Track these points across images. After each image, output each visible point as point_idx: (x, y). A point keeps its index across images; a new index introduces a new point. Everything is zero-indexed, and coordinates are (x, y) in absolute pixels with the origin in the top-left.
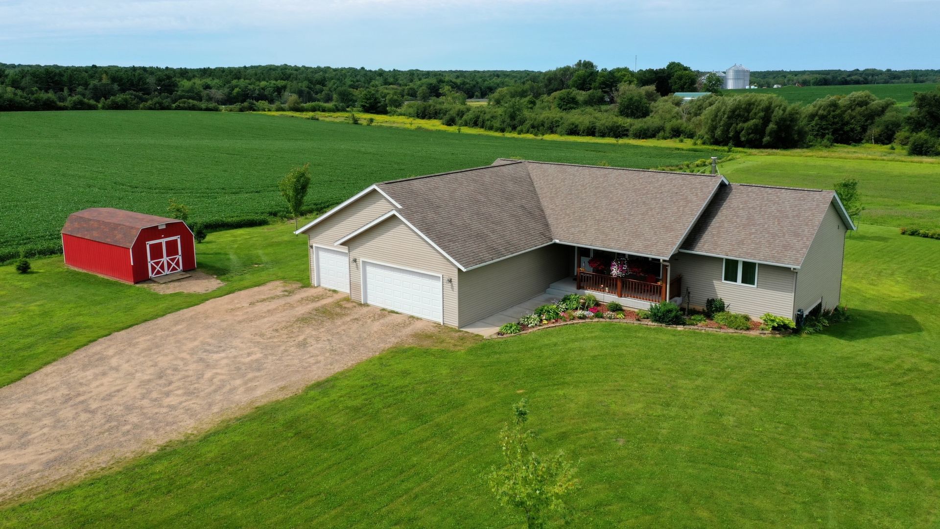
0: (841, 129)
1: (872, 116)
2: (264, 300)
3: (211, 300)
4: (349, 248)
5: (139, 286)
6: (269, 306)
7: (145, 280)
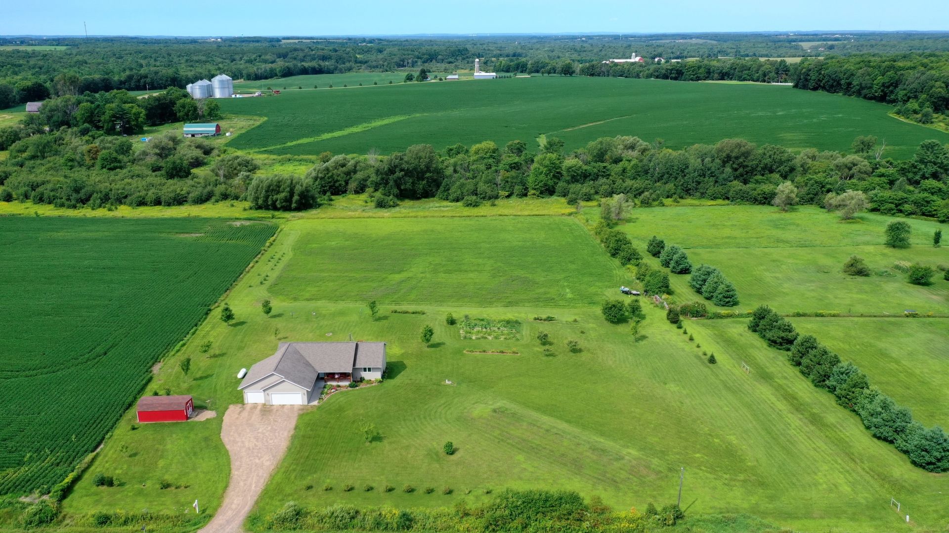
1: (351, 173)
2: (240, 413)
3: (224, 418)
4: (264, 391)
5: (189, 421)
6: (245, 414)
7: (187, 418)
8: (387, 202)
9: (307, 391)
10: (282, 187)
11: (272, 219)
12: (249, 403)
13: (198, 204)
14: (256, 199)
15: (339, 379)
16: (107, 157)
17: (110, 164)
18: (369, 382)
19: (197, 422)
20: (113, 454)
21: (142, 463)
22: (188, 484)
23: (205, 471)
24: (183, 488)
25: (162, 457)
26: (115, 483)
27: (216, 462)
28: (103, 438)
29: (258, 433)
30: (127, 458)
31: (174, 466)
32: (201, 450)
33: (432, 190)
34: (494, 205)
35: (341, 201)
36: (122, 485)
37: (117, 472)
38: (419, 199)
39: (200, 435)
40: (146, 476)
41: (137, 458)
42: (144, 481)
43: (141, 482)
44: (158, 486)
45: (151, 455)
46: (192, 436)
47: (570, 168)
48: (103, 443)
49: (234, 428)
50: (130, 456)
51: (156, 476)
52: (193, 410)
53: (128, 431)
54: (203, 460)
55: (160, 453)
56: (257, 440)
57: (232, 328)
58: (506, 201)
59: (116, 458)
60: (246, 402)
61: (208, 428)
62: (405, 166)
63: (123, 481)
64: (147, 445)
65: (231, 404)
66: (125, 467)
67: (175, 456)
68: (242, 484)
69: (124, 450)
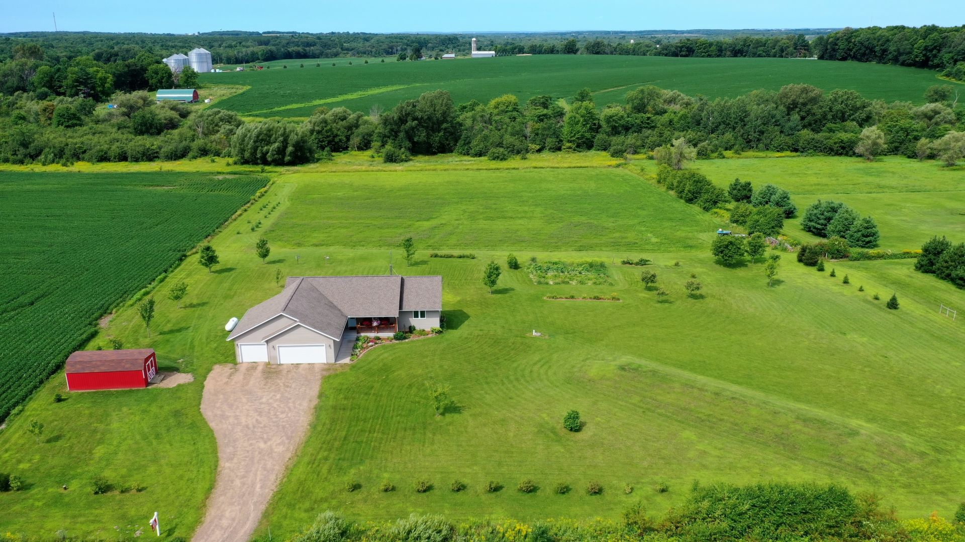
0: (333, 140)
1: (352, 127)
2: (231, 375)
3: (205, 383)
4: (267, 342)
5: (149, 387)
6: (239, 377)
7: (147, 384)
8: (398, 156)
9: (334, 341)
10: (274, 136)
11: (262, 172)
12: (244, 361)
13: (172, 160)
14: (242, 151)
15: (379, 329)
16: (64, 112)
17: (68, 121)
18: (423, 332)
19: (162, 390)
20: (19, 438)
21: (67, 451)
22: (144, 485)
23: (174, 462)
24: (134, 491)
25: (101, 442)
26: (14, 484)
27: (192, 448)
28: (7, 414)
29: (261, 403)
30: (42, 445)
31: (120, 456)
32: (168, 430)
33: (449, 144)
34: (525, 159)
35: (341, 158)
36: (26, 489)
37: (21, 466)
38: (434, 154)
39: (167, 408)
40: (72, 473)
41: (59, 443)
42: (68, 481)
43: (59, 483)
44: (90, 489)
45: (83, 439)
46: (154, 409)
47: (611, 117)
48: (6, 422)
49: (221, 396)
50: (49, 441)
51: (89, 471)
52: (157, 373)
53: (51, 404)
54: (171, 445)
55: (99, 436)
56: (260, 414)
57: (216, 274)
58: (537, 155)
59: (23, 445)
60: (239, 360)
61: (180, 398)
62: (419, 114)
63: (29, 481)
64: (79, 423)
65: (215, 363)
66: (37, 457)
67: (125, 439)
68: (238, 482)
69: (37, 431)
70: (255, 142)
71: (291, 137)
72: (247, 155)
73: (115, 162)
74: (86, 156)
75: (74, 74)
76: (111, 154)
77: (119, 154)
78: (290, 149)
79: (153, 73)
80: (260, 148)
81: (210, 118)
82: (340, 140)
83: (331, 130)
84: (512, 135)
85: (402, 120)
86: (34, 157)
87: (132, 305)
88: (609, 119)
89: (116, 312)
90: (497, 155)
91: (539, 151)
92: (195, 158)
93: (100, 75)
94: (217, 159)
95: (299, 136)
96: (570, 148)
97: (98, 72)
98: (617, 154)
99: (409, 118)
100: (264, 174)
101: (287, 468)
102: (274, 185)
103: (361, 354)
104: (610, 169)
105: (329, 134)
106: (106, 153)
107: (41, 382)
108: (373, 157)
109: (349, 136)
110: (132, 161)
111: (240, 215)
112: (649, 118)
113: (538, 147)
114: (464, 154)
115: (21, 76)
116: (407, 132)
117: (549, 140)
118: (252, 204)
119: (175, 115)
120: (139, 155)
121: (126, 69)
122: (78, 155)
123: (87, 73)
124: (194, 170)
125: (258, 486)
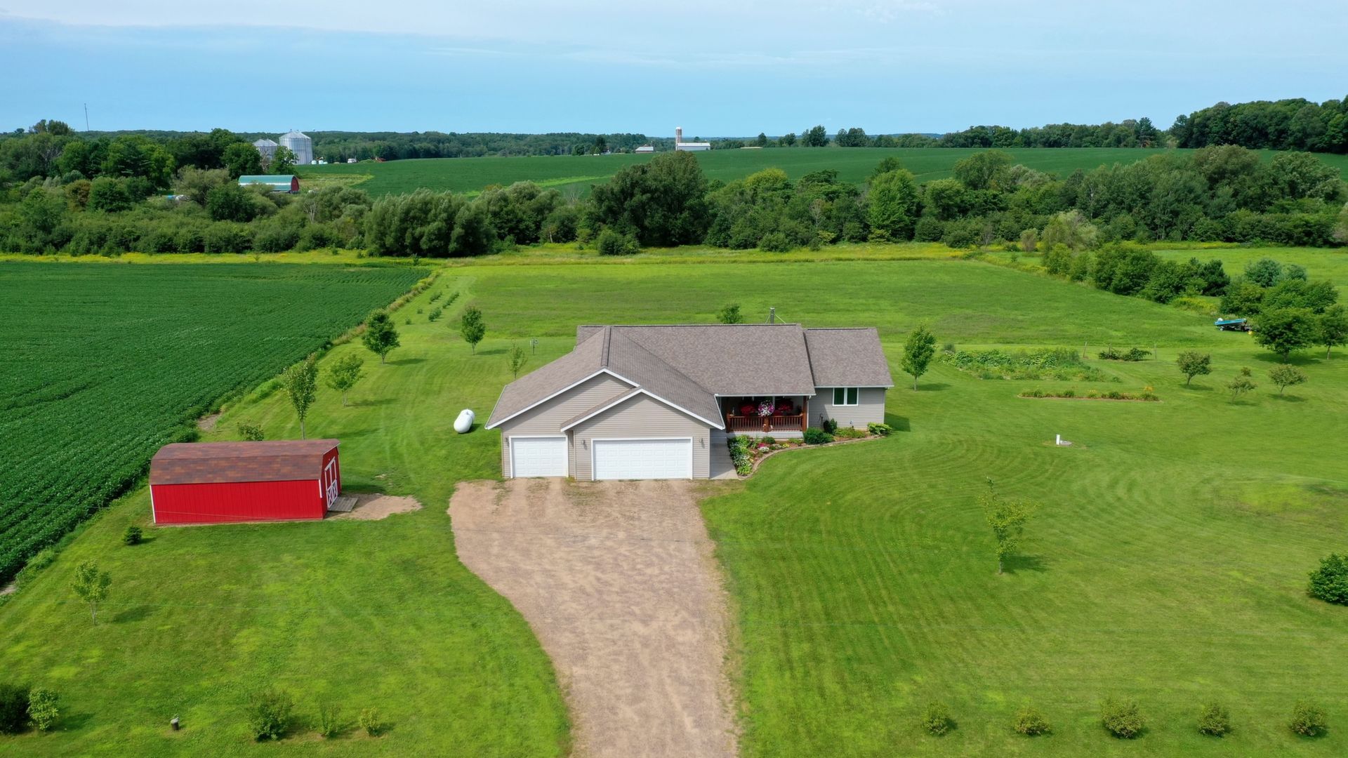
2: (499, 499)
3: (449, 512)
4: (570, 433)
5: (331, 519)
6: (517, 502)
7: (327, 513)
8: (623, 245)
9: (713, 430)
10: (433, 211)
11: (415, 265)
12: (517, 476)
13: (271, 252)
14: (382, 235)
15: (774, 422)
16: (106, 190)
17: (111, 204)
18: (852, 434)
19: (361, 524)
20: (50, 611)
21: (167, 640)
22: (384, 719)
23: (441, 665)
24: (361, 735)
25: (246, 620)
26: (37, 714)
27: (472, 635)
28: (20, 564)
29: (590, 548)
30: (103, 627)
31: (302, 650)
32: (401, 598)
33: (695, 232)
36: (72, 728)
37: (56, 673)
38: (673, 245)
39: (382, 557)
40: (188, 688)
41: (145, 623)
42: (180, 709)
43: (160, 714)
44: (244, 728)
45: (203, 615)
46: (352, 556)
48: (18, 582)
49: (495, 535)
50: (120, 619)
51: (230, 686)
52: (340, 495)
53: (117, 548)
54: (419, 628)
55: (238, 609)
56: (599, 566)
57: (395, 366)
58: (830, 248)
59: (58, 628)
60: (508, 472)
61: (404, 538)
62: (652, 184)
63: (78, 708)
64: (187, 584)
65: (459, 480)
66: (95, 653)
67: (304, 616)
69: (95, 589)
70: (403, 221)
71: (459, 214)
72: (389, 240)
73: (184, 253)
74: (140, 244)
75: (118, 152)
76: (179, 241)
77: (191, 241)
78: (458, 231)
79: (233, 154)
80: (410, 230)
81: (326, 198)
82: (527, 228)
83: (513, 211)
84: (792, 217)
85: (626, 194)
86: (59, 245)
87: (255, 401)
88: (938, 196)
89: (227, 410)
90: (775, 243)
91: (834, 241)
92: (307, 251)
93: (155, 155)
94: (340, 250)
95: (472, 213)
96: (882, 236)
97: (153, 150)
98: (957, 243)
99: (637, 190)
100: (420, 267)
101: (733, 680)
102: (439, 278)
103: (754, 466)
104: (957, 262)
105: (510, 217)
106: (170, 240)
107: (93, 510)
108: (581, 248)
109: (540, 222)
110: (210, 252)
111: (401, 305)
112: (995, 196)
113: (833, 236)
114: (720, 246)
115: (40, 156)
116: (633, 211)
117: (848, 225)
118: (415, 295)
119: (270, 203)
120: (223, 244)
121: (194, 150)
122: (126, 244)
123: (137, 152)
124: (310, 262)
125: (688, 721)
